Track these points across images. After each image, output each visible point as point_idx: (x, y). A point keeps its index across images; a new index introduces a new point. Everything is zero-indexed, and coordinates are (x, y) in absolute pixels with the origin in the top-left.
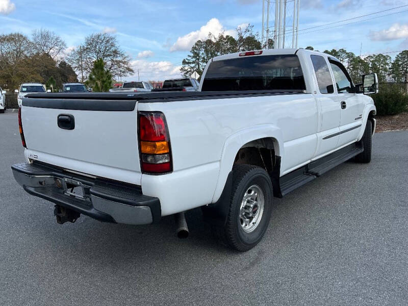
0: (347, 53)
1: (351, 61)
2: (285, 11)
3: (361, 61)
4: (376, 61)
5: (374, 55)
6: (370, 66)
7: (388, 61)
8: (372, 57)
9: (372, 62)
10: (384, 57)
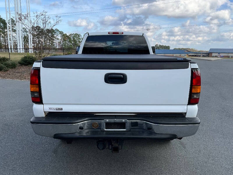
0: (59, 32)
1: (62, 36)
2: (20, 2)
3: (67, 36)
4: (74, 37)
5: (74, 34)
6: (72, 39)
7: (80, 38)
8: (73, 35)
9: (73, 37)
10: (78, 35)
